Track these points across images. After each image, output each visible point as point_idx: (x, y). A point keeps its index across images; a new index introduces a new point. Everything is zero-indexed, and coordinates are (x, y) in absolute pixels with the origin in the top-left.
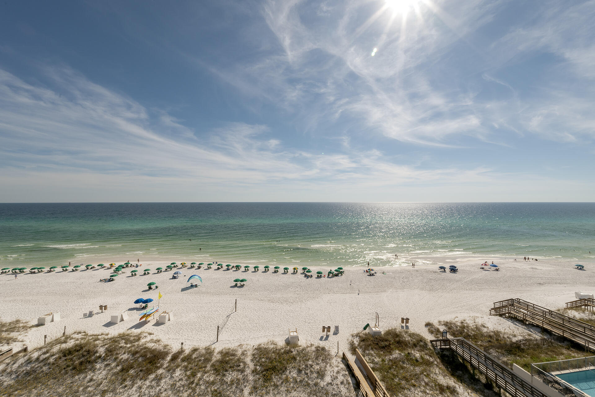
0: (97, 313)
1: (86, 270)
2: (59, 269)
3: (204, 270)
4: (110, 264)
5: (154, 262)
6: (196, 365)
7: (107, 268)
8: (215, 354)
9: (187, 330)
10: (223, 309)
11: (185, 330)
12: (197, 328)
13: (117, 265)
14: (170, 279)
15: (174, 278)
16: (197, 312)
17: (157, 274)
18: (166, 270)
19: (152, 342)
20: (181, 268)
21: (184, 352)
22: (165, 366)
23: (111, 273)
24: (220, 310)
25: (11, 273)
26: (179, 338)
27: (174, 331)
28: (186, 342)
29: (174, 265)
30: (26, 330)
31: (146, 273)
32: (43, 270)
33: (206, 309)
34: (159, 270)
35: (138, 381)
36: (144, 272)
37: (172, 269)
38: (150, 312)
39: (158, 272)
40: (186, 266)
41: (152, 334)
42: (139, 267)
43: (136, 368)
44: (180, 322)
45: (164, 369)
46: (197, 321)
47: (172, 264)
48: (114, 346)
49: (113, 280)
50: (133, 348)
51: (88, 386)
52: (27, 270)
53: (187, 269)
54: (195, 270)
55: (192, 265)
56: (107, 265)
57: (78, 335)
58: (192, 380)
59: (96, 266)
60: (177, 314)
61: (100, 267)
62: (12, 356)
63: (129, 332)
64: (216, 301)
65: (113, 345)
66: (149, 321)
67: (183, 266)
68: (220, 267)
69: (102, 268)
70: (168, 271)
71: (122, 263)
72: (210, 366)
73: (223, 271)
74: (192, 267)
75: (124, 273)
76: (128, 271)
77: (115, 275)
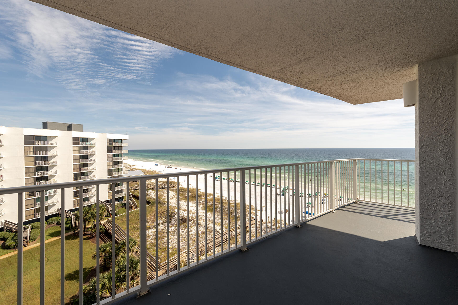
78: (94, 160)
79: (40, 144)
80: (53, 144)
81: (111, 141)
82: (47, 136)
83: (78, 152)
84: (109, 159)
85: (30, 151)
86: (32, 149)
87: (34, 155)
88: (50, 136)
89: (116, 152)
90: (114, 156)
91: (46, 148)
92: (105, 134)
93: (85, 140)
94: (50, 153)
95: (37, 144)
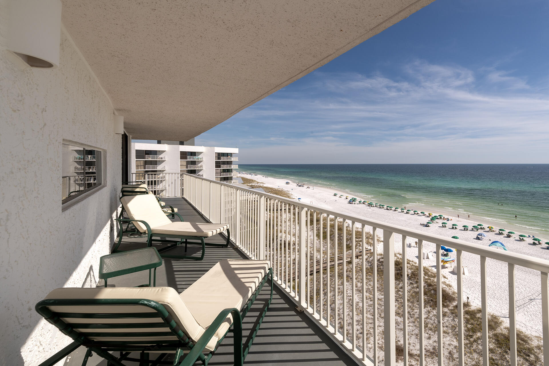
0: (414, 247)
1: (414, 214)
2: (399, 210)
3: (515, 240)
4: (429, 213)
5: (463, 219)
6: (478, 324)
7: (426, 216)
8: (502, 327)
9: (479, 290)
10: (527, 289)
11: (477, 289)
12: (490, 294)
13: (433, 215)
14: (474, 239)
15: (478, 238)
16: (493, 278)
17: (463, 231)
18: (472, 230)
19: (445, 284)
20: (488, 232)
21: (470, 306)
22: (450, 308)
23: (429, 221)
24: (522, 288)
25: (379, 207)
26: (469, 293)
27: (466, 285)
28: (475, 300)
29: (481, 226)
30: (379, 242)
31: (454, 227)
32: (392, 208)
33: (505, 280)
34: (465, 228)
35: (429, 307)
36: (452, 226)
37: (479, 230)
38: (448, 259)
39: (465, 229)
40: (494, 231)
41: (446, 278)
42: (450, 221)
43: (429, 296)
44: (473, 280)
45: (449, 309)
46: (491, 287)
47: (478, 225)
48: (416, 273)
49: (428, 226)
50: (429, 281)
51: (400, 291)
52: (385, 207)
53: (495, 234)
54: (504, 237)
55: (501, 232)
56: (427, 214)
57: (399, 256)
58: (471, 334)
59: (419, 212)
60: (472, 272)
61: (422, 214)
62: (370, 253)
63: (430, 268)
64: (520, 277)
65: (416, 271)
66: (447, 267)
67: (490, 229)
68: (536, 242)
69: (424, 215)
70: (475, 231)
71: (437, 215)
72: (493, 334)
73: (541, 248)
74: (500, 234)
75: (437, 223)
76: (440, 221)
77: (430, 222)
78: (202, 176)
79: (150, 158)
80: (162, 158)
81: (219, 155)
82: (157, 151)
83: (185, 166)
84: (217, 174)
85: (141, 166)
86: (142, 164)
87: (144, 169)
88: (159, 151)
89: (225, 167)
90: (224, 171)
91: (155, 163)
92: (212, 148)
93: (193, 154)
94: (159, 168)
95: (147, 159)
